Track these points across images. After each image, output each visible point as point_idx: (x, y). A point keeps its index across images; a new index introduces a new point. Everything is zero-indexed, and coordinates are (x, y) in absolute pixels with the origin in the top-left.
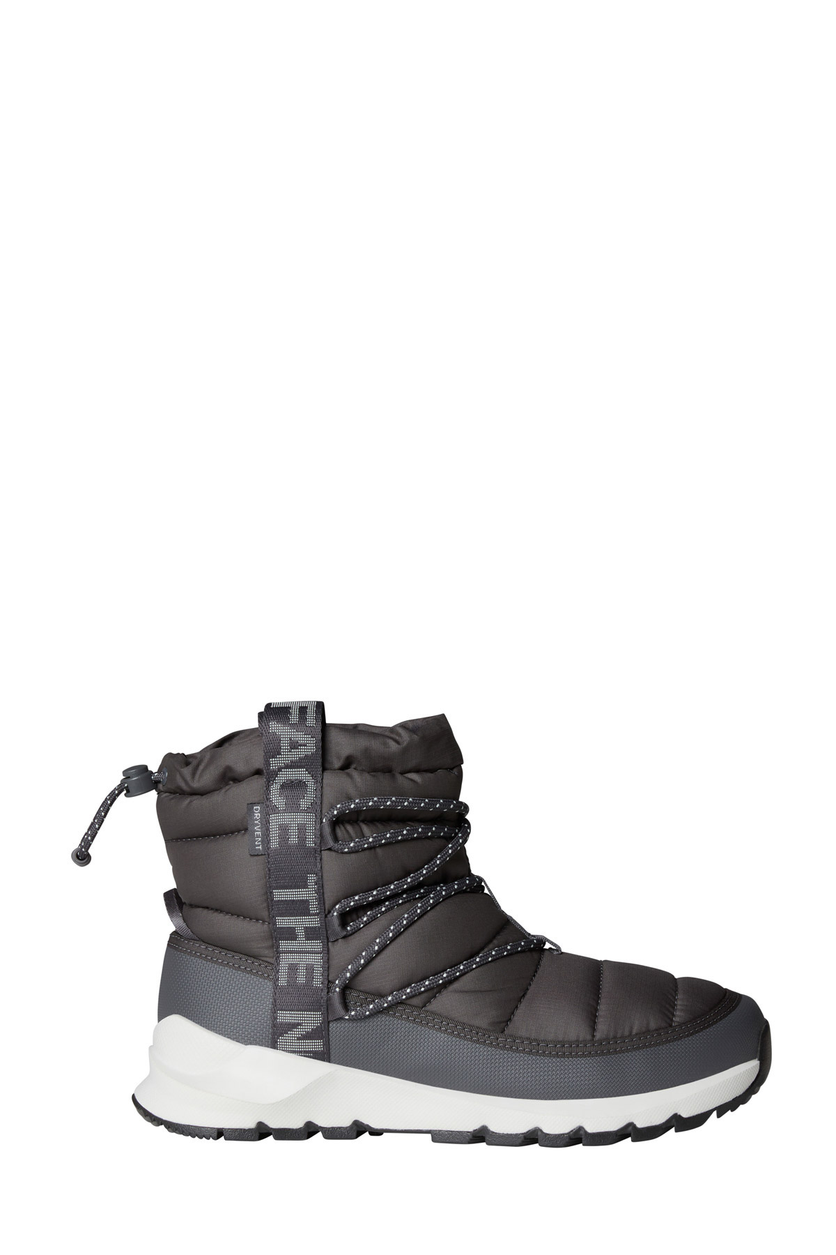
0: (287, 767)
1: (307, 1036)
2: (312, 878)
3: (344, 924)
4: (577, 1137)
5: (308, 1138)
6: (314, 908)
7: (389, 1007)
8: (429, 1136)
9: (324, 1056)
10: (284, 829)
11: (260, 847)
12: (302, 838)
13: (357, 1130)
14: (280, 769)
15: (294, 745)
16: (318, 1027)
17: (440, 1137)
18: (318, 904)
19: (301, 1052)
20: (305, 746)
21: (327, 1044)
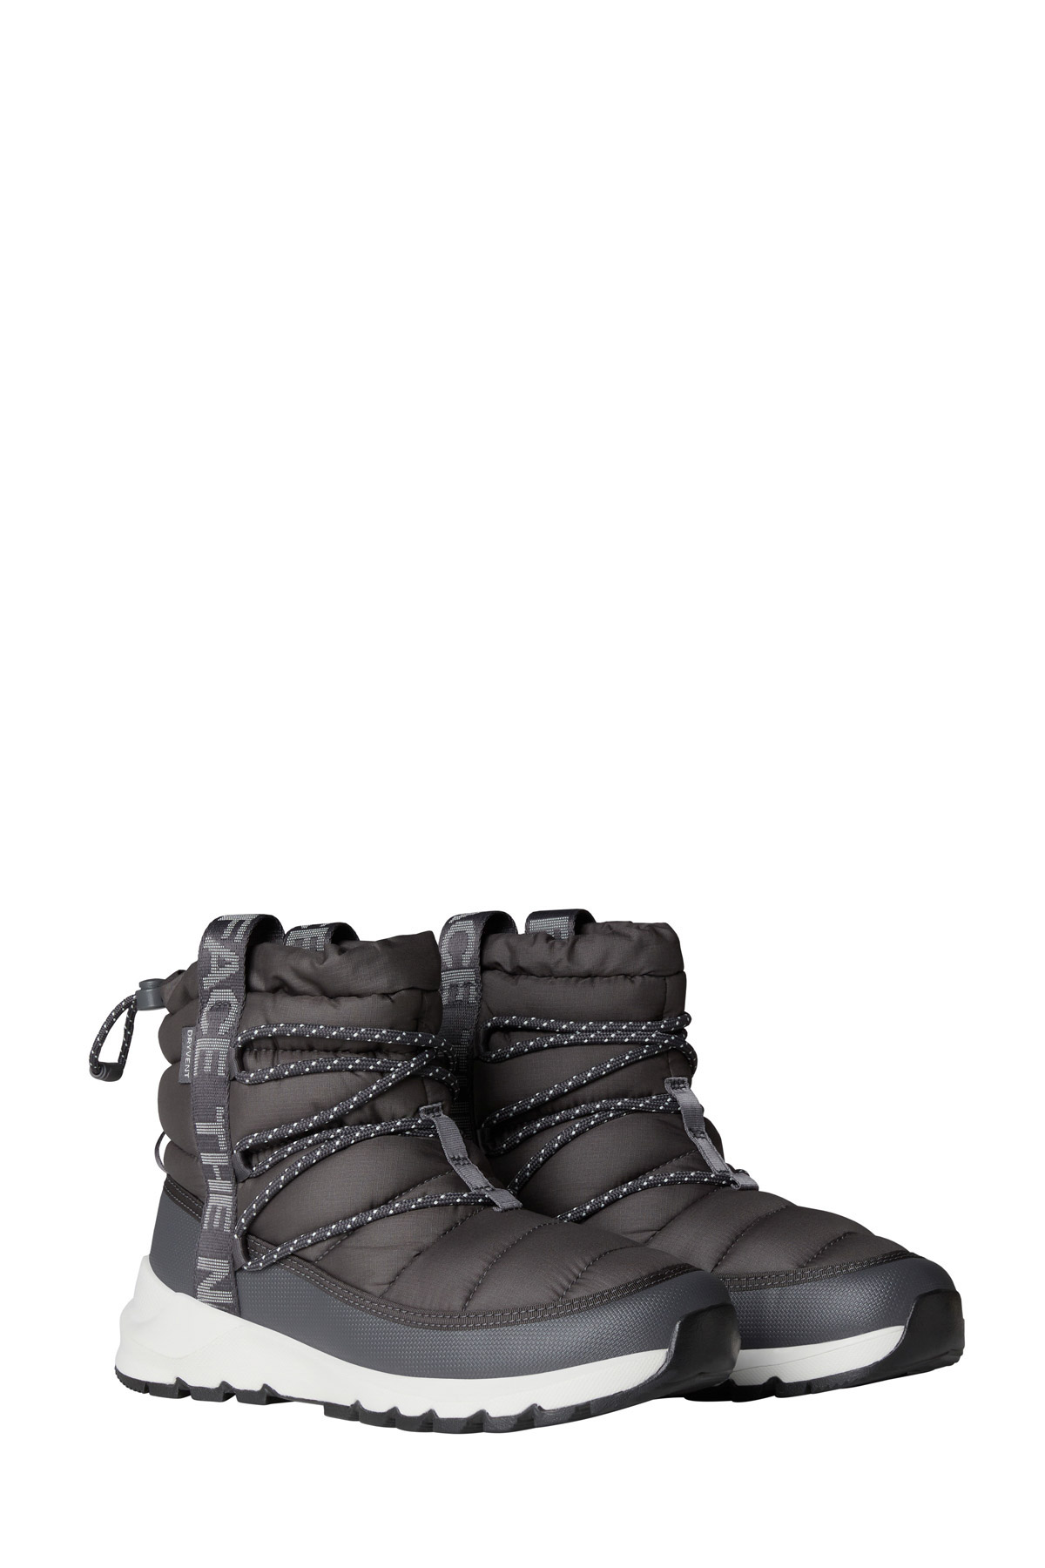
0: (217, 987)
1: (217, 1287)
2: (220, 1110)
3: (249, 1165)
4: (478, 1423)
5: (224, 1401)
6: (223, 1146)
7: (279, 1261)
8: (321, 1408)
9: (236, 1309)
10: (203, 1056)
11: (188, 1075)
12: (215, 1066)
13: (269, 1397)
14: (211, 990)
15: (222, 963)
16: (226, 1277)
17: (332, 1410)
18: (226, 1140)
19: (215, 1303)
20: (230, 964)
21: (237, 1295)
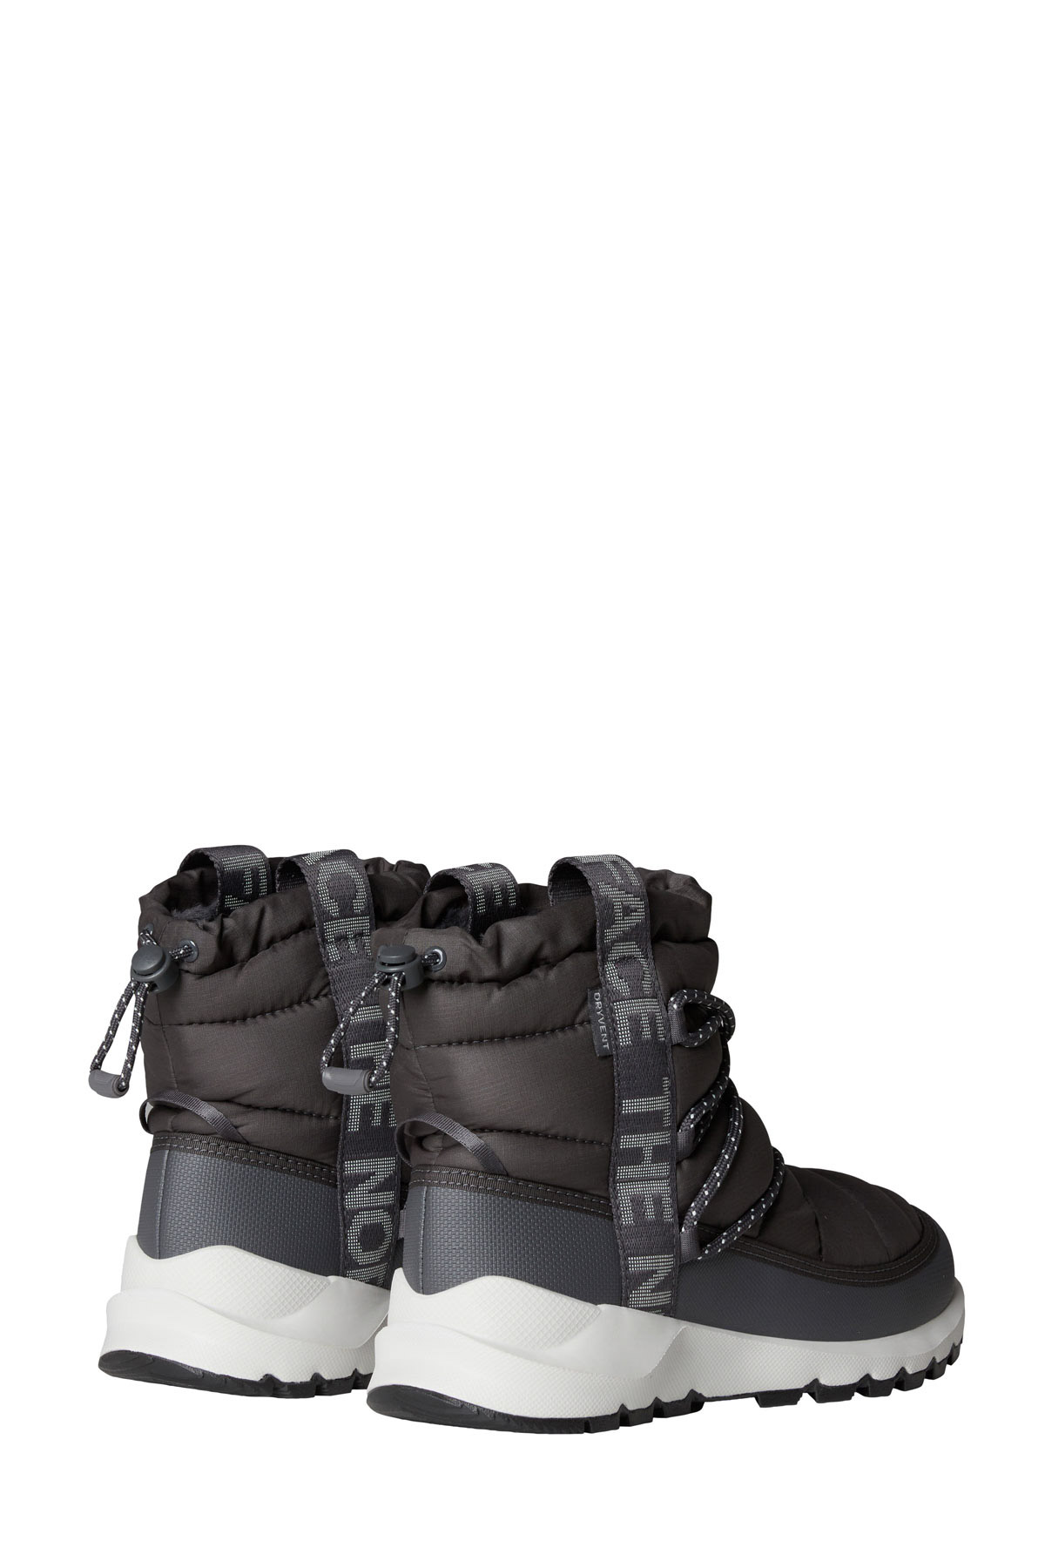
0: (619, 940)
2: (666, 1082)
6: (667, 1123)
9: (672, 1309)
10: (635, 1020)
11: (608, 1046)
12: (654, 1031)
14: (613, 942)
15: (627, 911)
16: (669, 1273)
18: (671, 1115)
19: (650, 1309)
20: (636, 911)
21: (675, 1297)
